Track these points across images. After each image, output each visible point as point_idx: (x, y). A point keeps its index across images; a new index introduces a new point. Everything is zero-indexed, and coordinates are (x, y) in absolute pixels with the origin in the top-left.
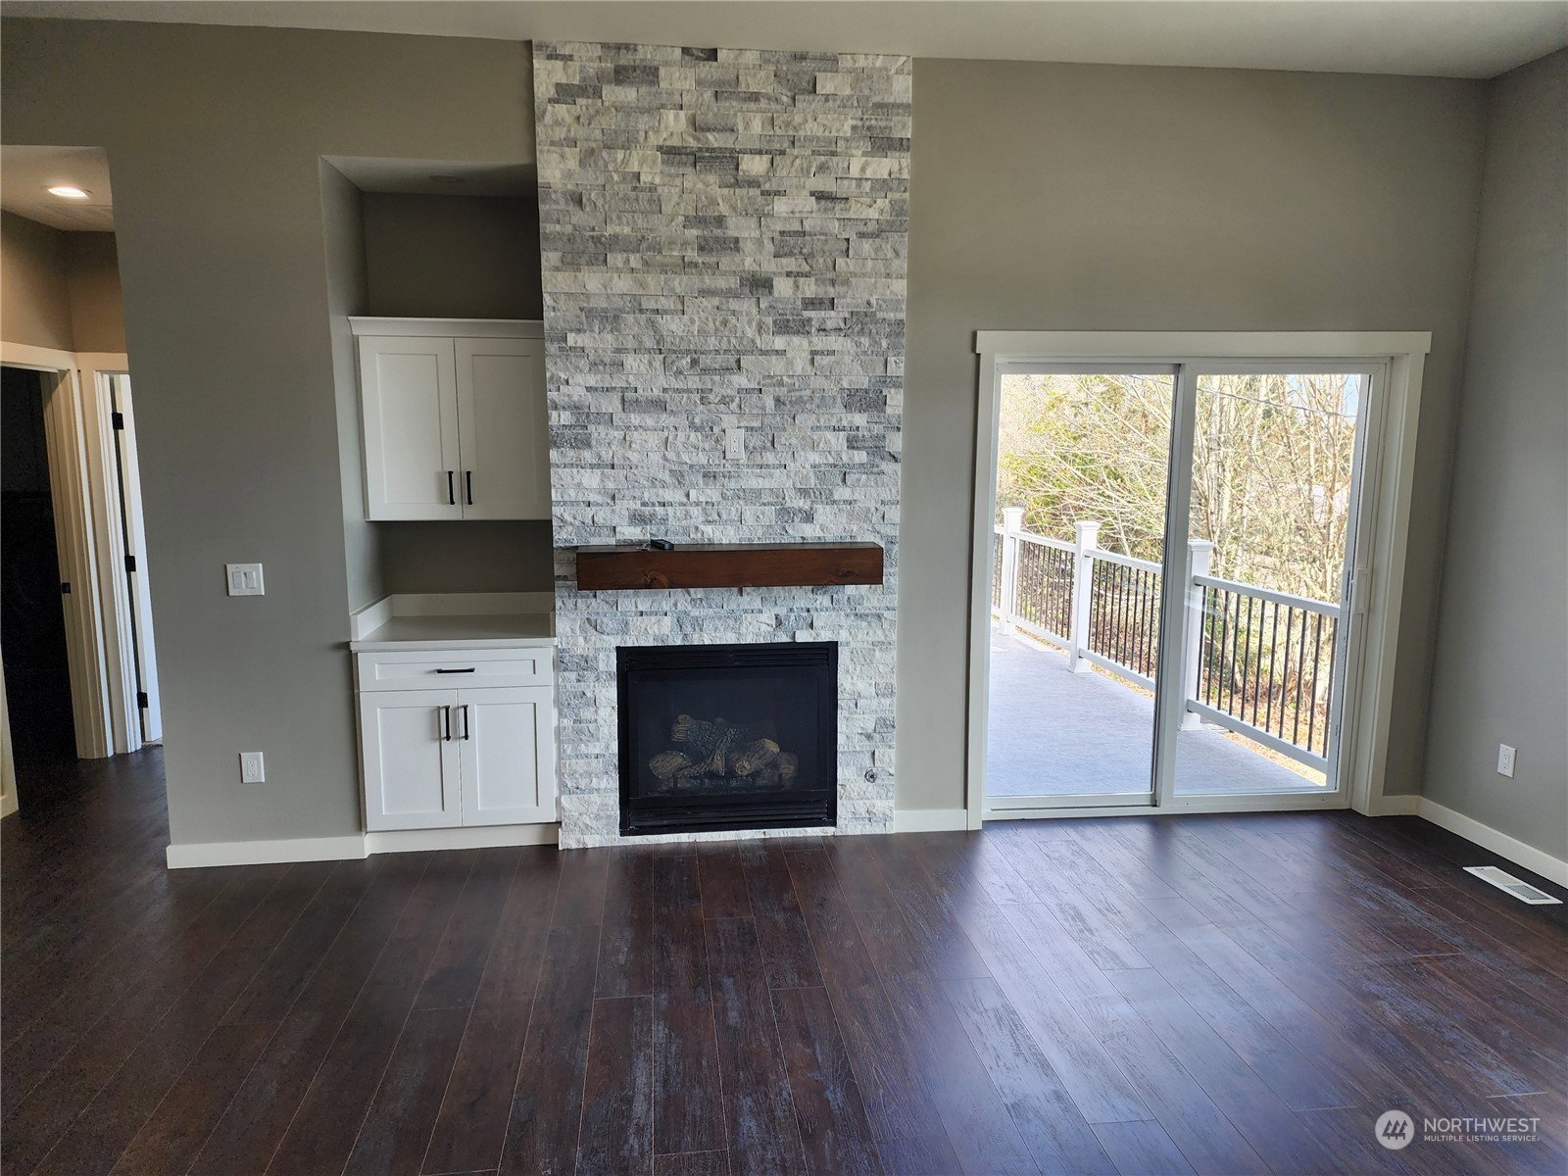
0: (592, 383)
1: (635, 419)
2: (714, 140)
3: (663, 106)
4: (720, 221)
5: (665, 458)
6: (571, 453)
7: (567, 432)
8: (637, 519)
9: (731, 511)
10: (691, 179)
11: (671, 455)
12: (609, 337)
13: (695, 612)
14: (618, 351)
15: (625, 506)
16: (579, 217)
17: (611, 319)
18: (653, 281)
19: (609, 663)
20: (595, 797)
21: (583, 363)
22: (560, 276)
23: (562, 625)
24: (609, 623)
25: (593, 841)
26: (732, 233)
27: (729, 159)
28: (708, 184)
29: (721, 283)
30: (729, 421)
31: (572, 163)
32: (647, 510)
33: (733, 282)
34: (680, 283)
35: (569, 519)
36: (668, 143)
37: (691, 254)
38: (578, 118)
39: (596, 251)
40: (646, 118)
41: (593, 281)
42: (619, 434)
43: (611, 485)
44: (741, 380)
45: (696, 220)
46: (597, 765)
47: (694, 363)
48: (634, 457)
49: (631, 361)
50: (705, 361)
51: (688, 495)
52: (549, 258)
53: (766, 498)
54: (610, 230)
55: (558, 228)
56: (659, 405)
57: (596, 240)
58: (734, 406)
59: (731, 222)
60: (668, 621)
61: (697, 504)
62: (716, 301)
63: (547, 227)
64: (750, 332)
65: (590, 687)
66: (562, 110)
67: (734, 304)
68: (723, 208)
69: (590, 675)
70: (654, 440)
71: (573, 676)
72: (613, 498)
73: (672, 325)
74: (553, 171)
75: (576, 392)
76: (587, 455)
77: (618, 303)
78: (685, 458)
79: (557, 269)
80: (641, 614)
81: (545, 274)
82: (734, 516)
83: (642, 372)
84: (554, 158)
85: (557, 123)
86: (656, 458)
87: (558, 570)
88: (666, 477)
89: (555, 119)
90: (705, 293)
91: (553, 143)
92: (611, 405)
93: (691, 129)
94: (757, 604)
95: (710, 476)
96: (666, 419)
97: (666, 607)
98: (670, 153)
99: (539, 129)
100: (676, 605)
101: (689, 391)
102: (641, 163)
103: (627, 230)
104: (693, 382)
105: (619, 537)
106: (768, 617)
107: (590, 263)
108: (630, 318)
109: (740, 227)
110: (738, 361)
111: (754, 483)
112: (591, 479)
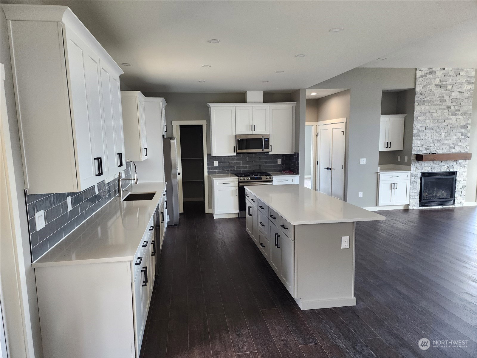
0: (421, 125)
1: (427, 131)
2: (444, 83)
3: (436, 78)
4: (443, 97)
5: (431, 138)
6: (416, 138)
7: (416, 134)
8: (426, 149)
9: (441, 147)
10: (439, 90)
11: (432, 138)
12: (424, 117)
13: (434, 166)
14: (425, 119)
15: (424, 147)
16: (421, 97)
17: (425, 114)
18: (432, 107)
19: (419, 175)
20: (415, 200)
21: (420, 122)
22: (418, 107)
23: (412, 169)
24: (420, 168)
25: (415, 208)
26: (445, 99)
27: (446, 86)
28: (442, 91)
29: (443, 107)
30: (442, 131)
31: (421, 88)
32: (428, 147)
33: (445, 107)
34: (437, 107)
35: (415, 149)
36: (436, 84)
37: (439, 103)
38: (423, 80)
39: (424, 102)
40: (433, 80)
41: (423, 107)
42: (424, 134)
43: (422, 143)
44: (445, 124)
45: (440, 97)
46: (416, 194)
47: (437, 121)
48: (426, 138)
49: (427, 121)
50: (439, 121)
51: (434, 145)
52: (416, 104)
53: (447, 145)
54: (426, 99)
55: (418, 99)
56: (432, 129)
57: (424, 101)
58: (443, 129)
59: (445, 97)
60: (430, 167)
61: (436, 146)
62: (442, 110)
63: (416, 99)
64: (447, 115)
65: (416, 180)
66: (420, 79)
67: (445, 111)
68: (444, 95)
69: (416, 178)
70: (430, 135)
71: (413, 178)
72: (422, 145)
73: (435, 115)
74: (418, 90)
75: (418, 127)
76: (419, 138)
77: (426, 111)
78: (435, 138)
79: (417, 106)
80: (425, 166)
81: (415, 107)
82: (442, 148)
83: (429, 123)
84: (419, 87)
85: (420, 81)
86: (430, 138)
87: (412, 158)
88: (431, 141)
89: (419, 81)
90: (440, 109)
91: (419, 85)
92: (423, 129)
93: (440, 81)
94: (444, 164)
95: (439, 141)
96: (432, 131)
97: (429, 165)
98: (437, 85)
99: (417, 82)
100: (431, 165)
101: (436, 126)
102: (432, 88)
103: (429, 99)
104: (437, 124)
105: (423, 152)
106: (446, 166)
107: (422, 105)
108: (428, 114)
109: (446, 98)
110: (445, 121)
111: (445, 142)
112: (419, 142)
